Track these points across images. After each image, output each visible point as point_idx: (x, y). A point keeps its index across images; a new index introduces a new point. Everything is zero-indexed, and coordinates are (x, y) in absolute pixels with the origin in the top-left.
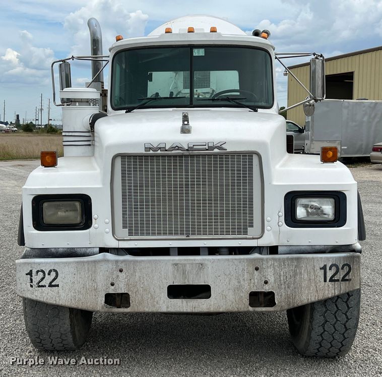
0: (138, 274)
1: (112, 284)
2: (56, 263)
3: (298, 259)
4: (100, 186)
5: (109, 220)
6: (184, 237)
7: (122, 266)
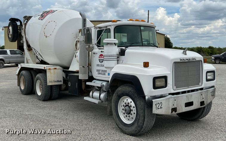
0: (179, 101)
1: (173, 105)
2: (162, 100)
3: (208, 90)
4: (170, 73)
5: (172, 84)
6: (187, 87)
7: (175, 98)
